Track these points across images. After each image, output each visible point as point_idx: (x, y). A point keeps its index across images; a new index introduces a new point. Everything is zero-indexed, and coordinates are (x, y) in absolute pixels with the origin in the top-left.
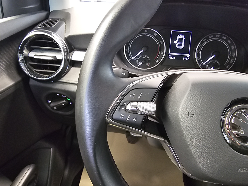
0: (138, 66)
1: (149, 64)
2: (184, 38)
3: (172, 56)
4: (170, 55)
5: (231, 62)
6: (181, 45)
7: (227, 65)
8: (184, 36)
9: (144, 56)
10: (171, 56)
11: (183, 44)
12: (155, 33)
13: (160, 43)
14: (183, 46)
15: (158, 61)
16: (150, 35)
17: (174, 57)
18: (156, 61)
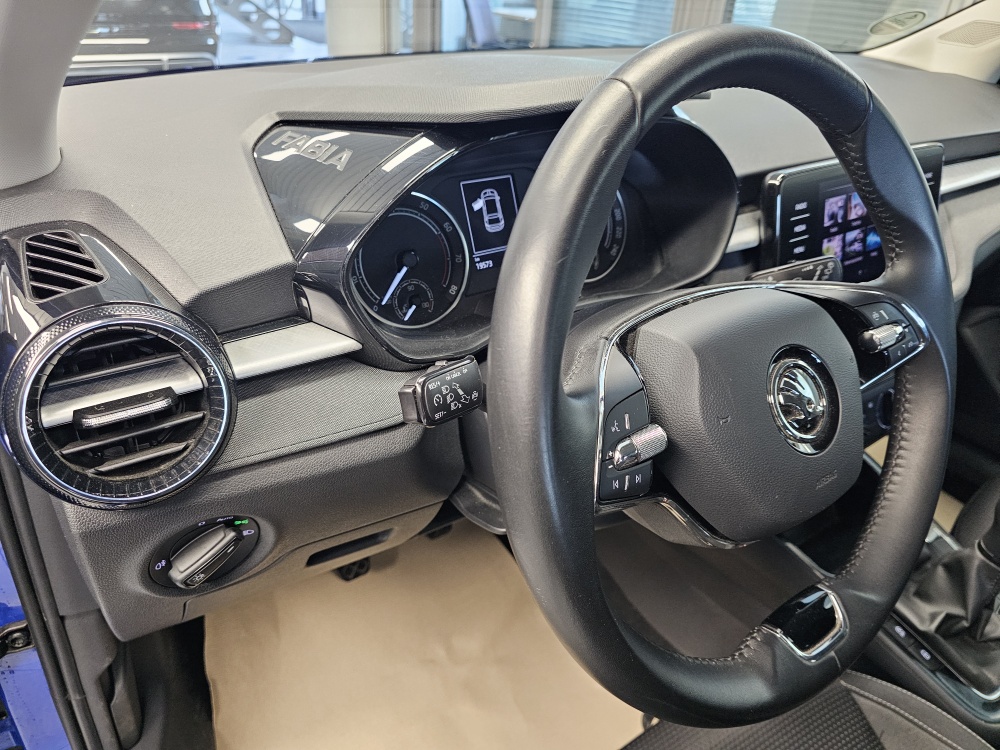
0: (406, 319)
1: (430, 303)
2: (497, 198)
3: (483, 259)
4: (478, 259)
5: (619, 235)
6: (497, 221)
7: (611, 248)
8: (496, 192)
9: (410, 284)
10: (481, 261)
11: (500, 215)
12: (422, 203)
13: (443, 230)
14: (503, 222)
15: (454, 288)
16: (406, 212)
17: (491, 262)
18: (449, 287)
